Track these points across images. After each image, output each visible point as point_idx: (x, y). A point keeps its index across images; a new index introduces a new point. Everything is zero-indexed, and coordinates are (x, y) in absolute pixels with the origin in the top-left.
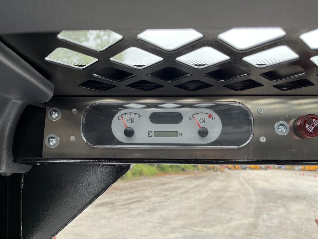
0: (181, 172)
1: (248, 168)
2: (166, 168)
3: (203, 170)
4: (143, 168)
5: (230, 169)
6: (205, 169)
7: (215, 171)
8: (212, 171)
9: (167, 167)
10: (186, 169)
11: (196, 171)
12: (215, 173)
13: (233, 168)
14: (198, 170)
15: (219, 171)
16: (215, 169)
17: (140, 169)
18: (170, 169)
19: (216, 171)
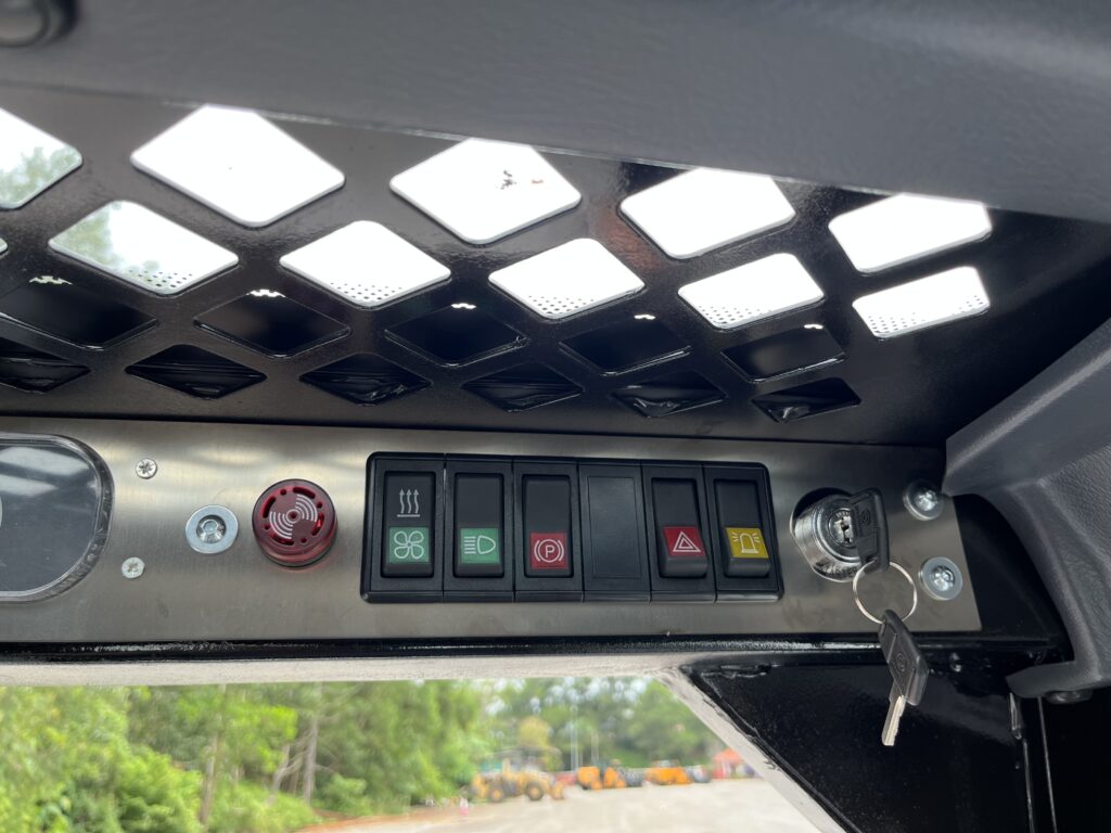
0: (406, 809)
1: (648, 783)
2: (352, 801)
3: (490, 800)
4: (255, 803)
5: (585, 788)
6: (497, 794)
7: (533, 799)
8: (523, 799)
9: (351, 794)
10: (429, 800)
11: (464, 803)
12: (535, 807)
13: (598, 785)
14: (469, 800)
15: (547, 798)
16: (535, 792)
17: (240, 810)
18: (365, 802)
19: (538, 798)
